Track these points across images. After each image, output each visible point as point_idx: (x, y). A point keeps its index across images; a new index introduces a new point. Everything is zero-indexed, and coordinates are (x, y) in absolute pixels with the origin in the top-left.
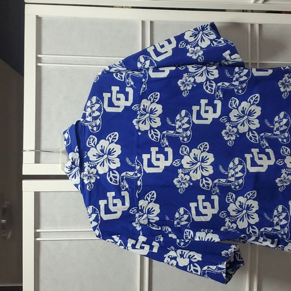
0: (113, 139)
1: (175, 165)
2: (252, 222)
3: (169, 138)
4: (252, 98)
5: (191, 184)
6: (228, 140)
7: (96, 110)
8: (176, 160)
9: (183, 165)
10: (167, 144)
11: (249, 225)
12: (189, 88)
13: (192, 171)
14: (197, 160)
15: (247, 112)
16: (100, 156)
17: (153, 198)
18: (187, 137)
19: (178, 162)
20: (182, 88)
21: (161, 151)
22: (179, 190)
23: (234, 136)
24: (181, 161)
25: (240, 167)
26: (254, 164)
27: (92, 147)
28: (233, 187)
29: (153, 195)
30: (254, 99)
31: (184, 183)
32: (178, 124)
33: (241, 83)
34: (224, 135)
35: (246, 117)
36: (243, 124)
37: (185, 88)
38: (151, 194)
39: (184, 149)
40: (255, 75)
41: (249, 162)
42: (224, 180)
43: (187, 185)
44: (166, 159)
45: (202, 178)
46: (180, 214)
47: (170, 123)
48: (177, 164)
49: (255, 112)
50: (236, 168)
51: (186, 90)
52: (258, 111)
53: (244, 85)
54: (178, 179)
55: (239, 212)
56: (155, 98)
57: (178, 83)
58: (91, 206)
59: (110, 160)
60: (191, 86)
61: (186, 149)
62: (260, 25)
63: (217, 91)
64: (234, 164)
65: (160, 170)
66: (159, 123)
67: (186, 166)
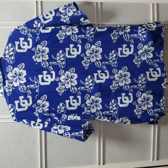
0: (22, 67)
1: (56, 80)
2: (99, 109)
3: (53, 66)
4: (97, 43)
5: (66, 90)
6: (85, 66)
7: (11, 51)
8: (57, 78)
9: (61, 80)
10: (52, 69)
11: (97, 110)
12: (63, 38)
13: (66, 83)
14: (68, 78)
15: (95, 51)
16: (14, 77)
17: (45, 98)
18: (63, 65)
19: (58, 79)
20: (59, 38)
21: (49, 73)
22: (60, 94)
23: (88, 64)
24: (60, 78)
25: (91, 80)
26: (98, 78)
27: (10, 72)
28: (88, 91)
29: (45, 97)
30: (98, 44)
31: (62, 90)
32: (58, 58)
33: (91, 35)
34: (83, 63)
35: (94, 53)
36: (93, 57)
37: (61, 39)
38: (44, 96)
39: (61, 72)
40: (98, 31)
41: (96, 77)
42: (83, 88)
43: (64, 91)
44: (52, 77)
45: (71, 87)
46: (60, 106)
47: (53, 58)
48: (58, 80)
49: (99, 51)
50: (89, 81)
51: (62, 39)
52: (101, 50)
53: (93, 36)
54: (58, 88)
55: (92, 104)
56: (44, 44)
57: (57, 35)
58: (10, 104)
59: (20, 79)
60: (64, 37)
61: (62, 71)
62: (101, 3)
63: (79, 40)
64: (88, 79)
65: (48, 84)
66: (47, 58)
67: (62, 81)
